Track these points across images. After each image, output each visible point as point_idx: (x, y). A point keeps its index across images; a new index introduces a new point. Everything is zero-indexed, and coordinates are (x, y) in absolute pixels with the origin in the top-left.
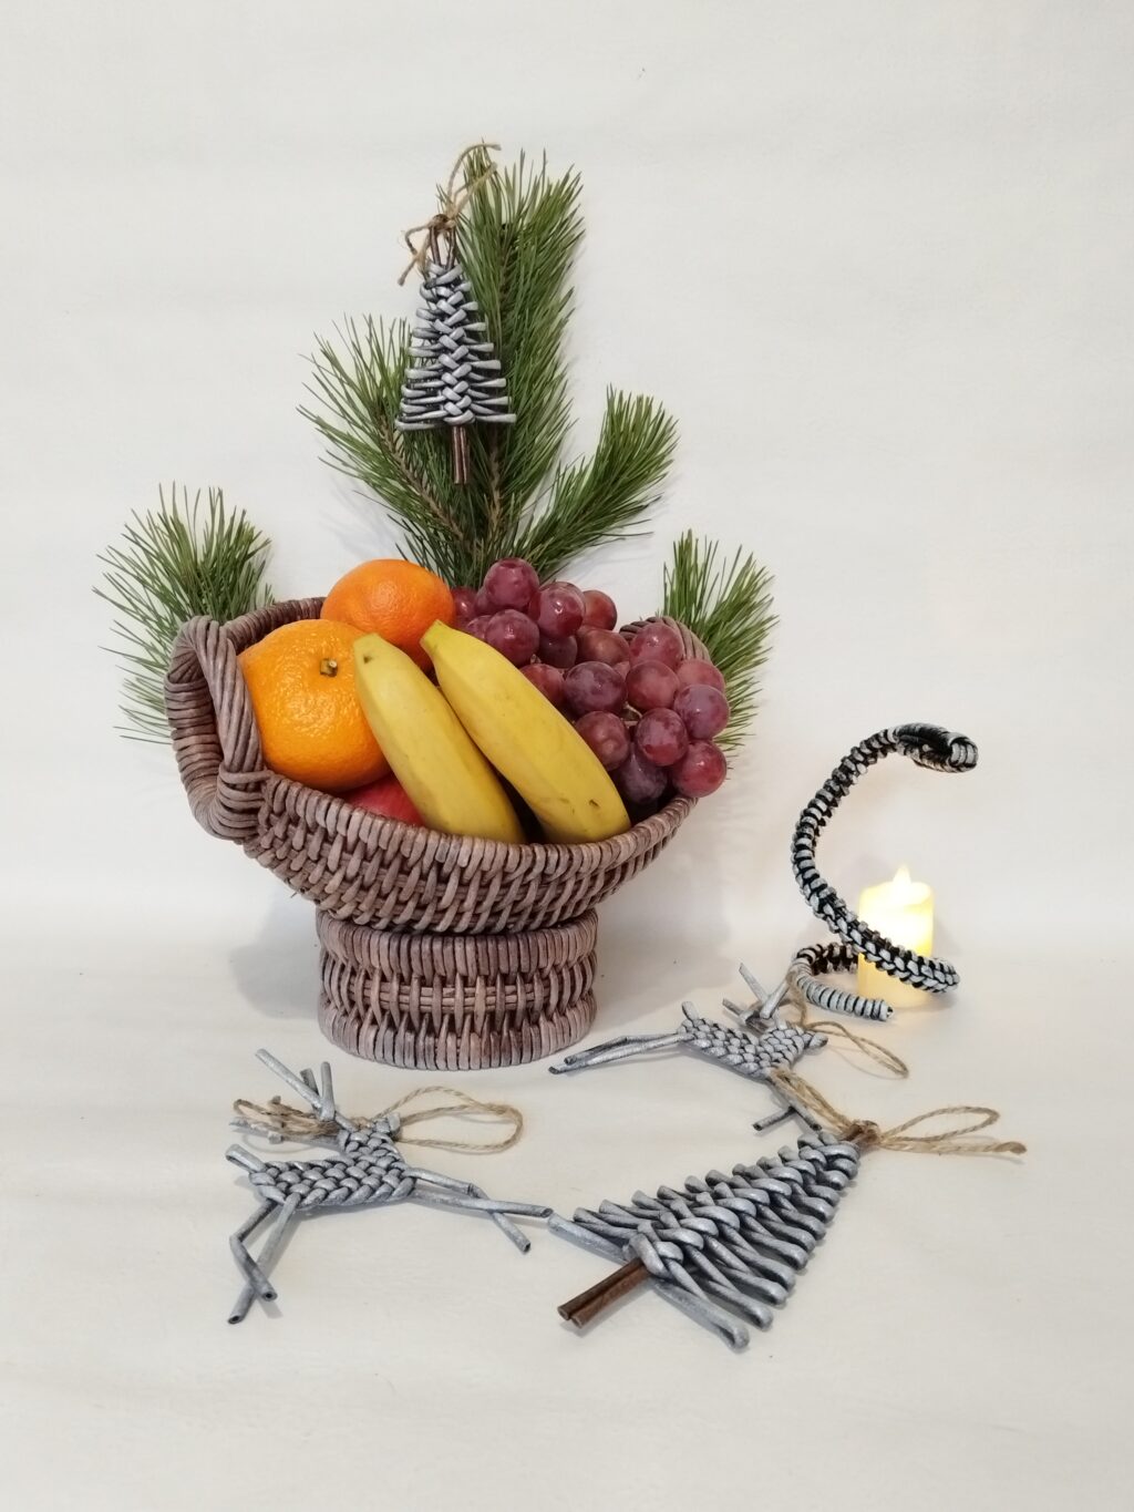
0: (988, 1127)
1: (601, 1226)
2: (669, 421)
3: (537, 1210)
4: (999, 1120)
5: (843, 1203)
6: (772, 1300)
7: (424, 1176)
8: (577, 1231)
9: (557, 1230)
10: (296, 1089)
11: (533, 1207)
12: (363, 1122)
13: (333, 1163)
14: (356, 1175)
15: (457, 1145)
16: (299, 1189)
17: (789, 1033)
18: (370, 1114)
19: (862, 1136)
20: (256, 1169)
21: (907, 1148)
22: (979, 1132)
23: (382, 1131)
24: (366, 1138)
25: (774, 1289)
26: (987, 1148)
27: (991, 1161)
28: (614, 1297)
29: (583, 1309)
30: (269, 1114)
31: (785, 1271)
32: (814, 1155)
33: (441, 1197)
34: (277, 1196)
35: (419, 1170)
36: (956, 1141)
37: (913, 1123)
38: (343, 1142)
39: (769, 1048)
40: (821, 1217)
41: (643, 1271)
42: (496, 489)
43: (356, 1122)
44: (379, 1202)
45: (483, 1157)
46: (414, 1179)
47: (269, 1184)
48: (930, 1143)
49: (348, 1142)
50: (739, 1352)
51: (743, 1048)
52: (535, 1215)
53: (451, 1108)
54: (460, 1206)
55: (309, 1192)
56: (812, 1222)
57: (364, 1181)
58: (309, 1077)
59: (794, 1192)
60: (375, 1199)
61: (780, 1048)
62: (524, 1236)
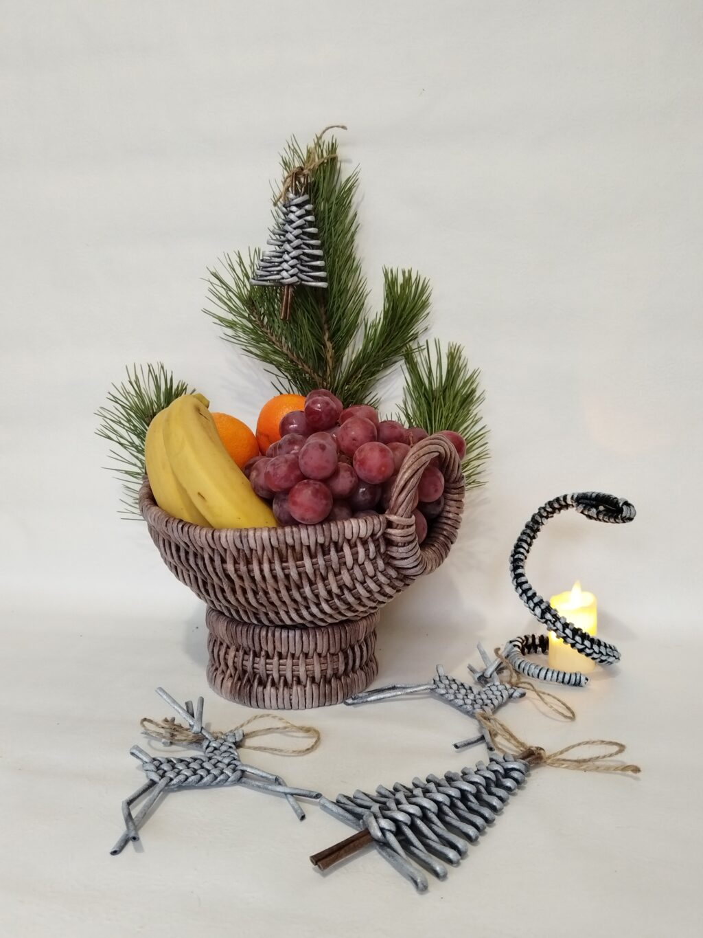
0: (619, 755)
1: (351, 806)
2: (424, 281)
3: (312, 794)
4: (626, 750)
5: (511, 799)
6: (450, 861)
7: (249, 770)
8: (336, 809)
9: (324, 807)
10: (179, 713)
11: (310, 791)
12: (219, 735)
13: (195, 759)
14: (208, 767)
15: (276, 750)
16: (170, 774)
17: (501, 687)
18: (226, 730)
19: (533, 757)
20: (147, 761)
21: (564, 766)
22: (614, 758)
23: (231, 741)
24: (219, 745)
25: (452, 854)
26: (616, 769)
27: (618, 777)
28: (348, 853)
29: (326, 859)
30: (163, 728)
31: (461, 843)
32: (497, 767)
33: (257, 783)
34: (155, 777)
35: (246, 766)
36: (598, 763)
37: (567, 749)
38: (205, 747)
39: (484, 697)
40: (494, 809)
41: (369, 837)
42: (328, 340)
43: (215, 735)
44: (218, 785)
45: (291, 758)
46: (243, 772)
47: (153, 771)
48: (580, 763)
49: (208, 747)
50: (421, 894)
51: (467, 696)
52: (311, 797)
53: (278, 728)
54: (267, 789)
55: (176, 777)
56: (487, 812)
57: (212, 771)
58: (190, 706)
59: (479, 791)
60: (216, 783)
61: (492, 697)
62: (302, 810)
